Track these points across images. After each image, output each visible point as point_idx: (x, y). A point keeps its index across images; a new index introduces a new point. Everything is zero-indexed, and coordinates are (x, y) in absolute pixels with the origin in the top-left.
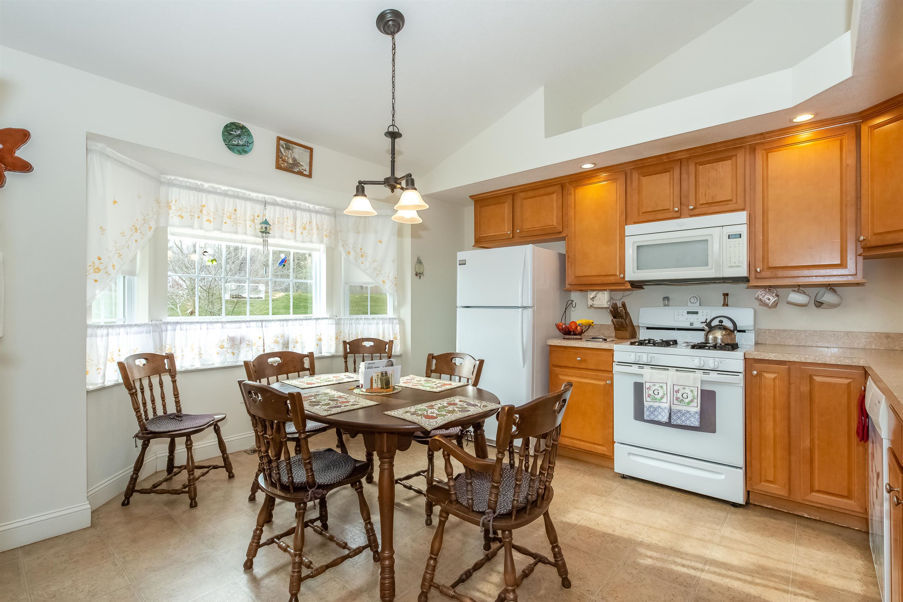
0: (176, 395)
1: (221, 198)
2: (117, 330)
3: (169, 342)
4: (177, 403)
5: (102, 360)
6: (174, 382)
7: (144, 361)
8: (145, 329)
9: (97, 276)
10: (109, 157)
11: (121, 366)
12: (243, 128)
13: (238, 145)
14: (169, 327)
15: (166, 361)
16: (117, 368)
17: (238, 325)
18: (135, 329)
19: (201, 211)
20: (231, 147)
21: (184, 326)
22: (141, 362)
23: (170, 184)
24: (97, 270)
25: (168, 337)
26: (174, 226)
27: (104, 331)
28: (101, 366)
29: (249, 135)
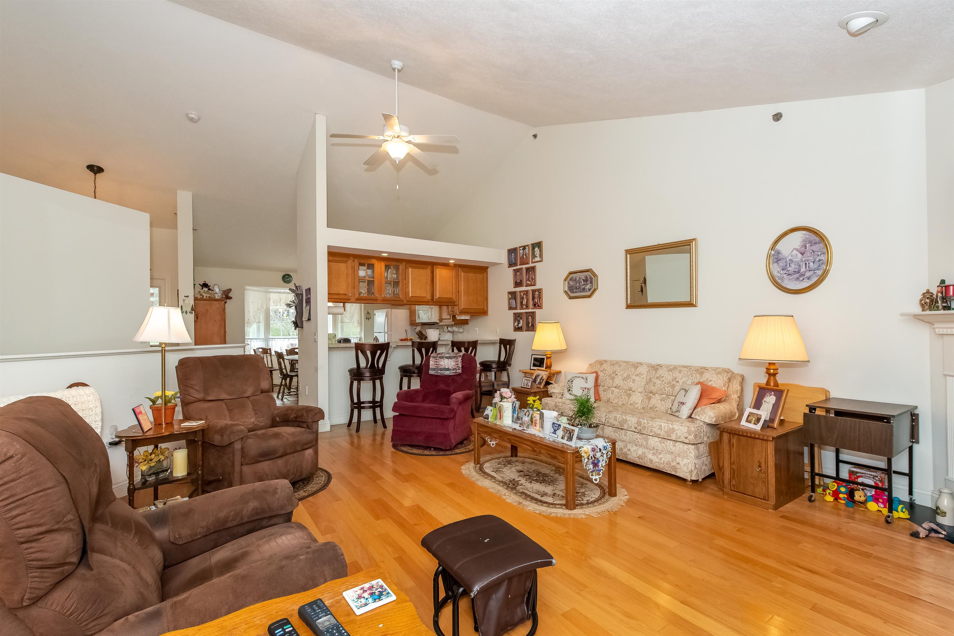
0: (272, 362)
1: (287, 294)
2: (254, 340)
3: (270, 344)
4: (272, 364)
5: (249, 348)
6: (271, 357)
7: (262, 350)
8: (262, 340)
9: (248, 325)
10: (251, 290)
11: (254, 350)
12: (288, 275)
13: (287, 281)
14: (271, 340)
15: (268, 350)
16: (253, 350)
17: (294, 339)
18: (259, 340)
19: (281, 300)
20: (285, 282)
21: (275, 339)
22: (261, 350)
23: (270, 292)
24: (248, 323)
25: (270, 343)
26: (271, 306)
27: (250, 340)
28: (249, 350)
29: (291, 276)
